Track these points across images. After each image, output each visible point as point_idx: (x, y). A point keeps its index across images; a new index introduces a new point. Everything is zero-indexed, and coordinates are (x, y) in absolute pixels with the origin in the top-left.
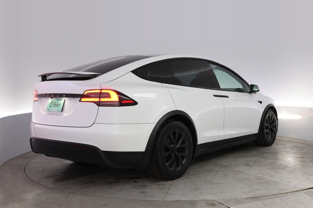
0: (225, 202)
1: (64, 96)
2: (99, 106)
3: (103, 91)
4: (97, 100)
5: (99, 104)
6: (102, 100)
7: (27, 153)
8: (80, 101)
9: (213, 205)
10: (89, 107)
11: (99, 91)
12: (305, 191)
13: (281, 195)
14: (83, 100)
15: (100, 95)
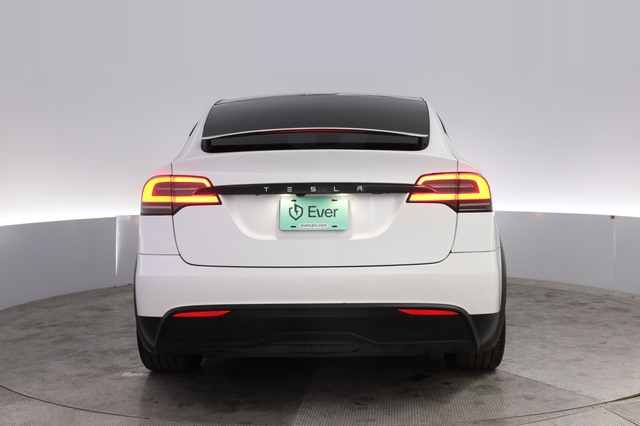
1: (360, 188)
2: (457, 212)
3: (463, 177)
4: (451, 197)
5: (456, 206)
6: (463, 196)
8: (408, 201)
10: (432, 213)
11: (452, 177)
12: (609, 405)
14: (414, 197)
15: (458, 186)
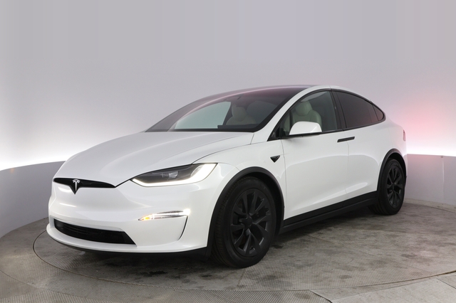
0: (323, 293)
7: (36, 222)
9: (306, 297)
12: (440, 277)
13: (405, 283)
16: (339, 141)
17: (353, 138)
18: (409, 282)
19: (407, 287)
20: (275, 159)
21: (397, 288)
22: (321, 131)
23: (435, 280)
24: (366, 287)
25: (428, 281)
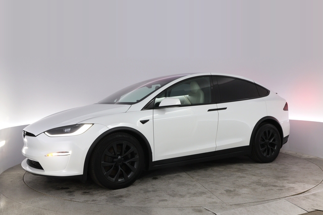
9: (200, 211)
12: (286, 198)
16: (209, 110)
17: (225, 108)
18: (267, 202)
19: (265, 205)
20: (143, 122)
21: (259, 206)
22: (180, 104)
23: (283, 200)
24: (239, 205)
25: (279, 201)
